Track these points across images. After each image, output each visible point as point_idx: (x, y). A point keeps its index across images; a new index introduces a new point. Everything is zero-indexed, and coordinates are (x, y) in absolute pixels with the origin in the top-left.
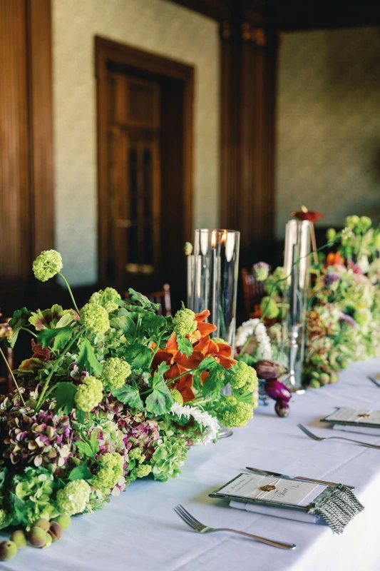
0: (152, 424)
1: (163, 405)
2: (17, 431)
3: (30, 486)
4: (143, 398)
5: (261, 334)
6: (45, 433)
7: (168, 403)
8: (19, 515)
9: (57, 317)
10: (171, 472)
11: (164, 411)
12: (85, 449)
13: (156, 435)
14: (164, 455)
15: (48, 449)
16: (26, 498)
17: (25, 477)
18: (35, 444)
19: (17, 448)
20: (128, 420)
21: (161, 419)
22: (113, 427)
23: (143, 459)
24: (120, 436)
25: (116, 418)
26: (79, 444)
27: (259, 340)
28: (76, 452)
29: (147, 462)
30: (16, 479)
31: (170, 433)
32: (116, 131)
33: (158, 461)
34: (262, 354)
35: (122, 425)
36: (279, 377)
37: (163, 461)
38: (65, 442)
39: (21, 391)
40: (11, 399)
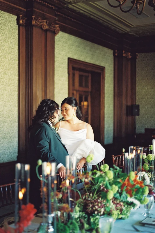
0: (122, 203)
1: (125, 198)
2: (90, 204)
3: (95, 218)
4: (120, 196)
5: (146, 177)
6: (98, 205)
7: (127, 198)
8: (92, 226)
9: (96, 174)
10: (127, 217)
11: (125, 200)
12: (107, 210)
13: (123, 207)
14: (125, 212)
15: (99, 209)
16: (94, 222)
17: (93, 216)
18: (95, 208)
19: (90, 209)
20: (116, 202)
21: (124, 202)
22: (112, 204)
23: (120, 213)
24: (114, 206)
25: (112, 202)
26: (106, 208)
27: (146, 179)
28: (105, 210)
29: (121, 214)
30: (91, 217)
31: (126, 206)
32: (75, 92)
33: (124, 214)
34: (146, 183)
35: (114, 203)
36: (152, 190)
37: (125, 214)
38: (102, 207)
39: (88, 194)
40: (85, 196)
